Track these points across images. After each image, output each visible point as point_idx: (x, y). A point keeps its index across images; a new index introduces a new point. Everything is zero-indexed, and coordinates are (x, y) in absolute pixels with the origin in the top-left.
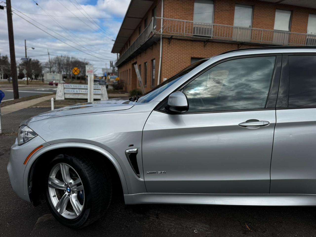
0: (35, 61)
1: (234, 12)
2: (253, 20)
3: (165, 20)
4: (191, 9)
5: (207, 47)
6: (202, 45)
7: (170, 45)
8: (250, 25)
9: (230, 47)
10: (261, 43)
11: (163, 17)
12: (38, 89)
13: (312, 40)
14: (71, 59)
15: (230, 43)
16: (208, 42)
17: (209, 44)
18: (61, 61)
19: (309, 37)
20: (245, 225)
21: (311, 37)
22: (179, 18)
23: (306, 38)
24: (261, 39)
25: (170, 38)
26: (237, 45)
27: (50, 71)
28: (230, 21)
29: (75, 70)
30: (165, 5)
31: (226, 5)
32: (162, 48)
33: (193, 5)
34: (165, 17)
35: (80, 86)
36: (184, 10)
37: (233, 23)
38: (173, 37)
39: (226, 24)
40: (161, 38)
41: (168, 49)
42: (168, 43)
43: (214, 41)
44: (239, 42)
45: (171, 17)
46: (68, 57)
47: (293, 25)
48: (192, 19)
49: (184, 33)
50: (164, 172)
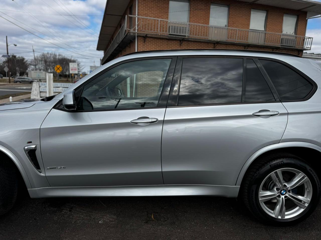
0: (20, 58)
1: (210, 11)
2: (229, 19)
3: (139, 18)
4: (166, 8)
5: (183, 46)
6: (178, 43)
7: (146, 43)
8: (226, 24)
9: (206, 46)
10: (236, 42)
11: (138, 15)
12: (19, 88)
13: (287, 39)
14: (58, 57)
15: (206, 42)
16: (184, 41)
17: (184, 43)
18: (47, 58)
19: (284, 37)
20: (151, 215)
21: (287, 37)
22: (154, 16)
23: (280, 38)
24: (236, 38)
25: (145, 37)
26: (213, 44)
27: (35, 69)
28: (206, 20)
29: (57, 68)
30: (140, 3)
31: (201, 4)
32: (137, 46)
33: (168, 4)
34: (139, 16)
35: (56, 85)
36: (159, 8)
37: (209, 22)
38: (148, 36)
39: (202, 23)
40: (136, 36)
41: (144, 48)
42: (143, 41)
43: (190, 40)
44: (214, 41)
45: (146, 15)
46: (54, 55)
47: (268, 25)
48: (167, 18)
49: (158, 31)
50: (63, 168)
